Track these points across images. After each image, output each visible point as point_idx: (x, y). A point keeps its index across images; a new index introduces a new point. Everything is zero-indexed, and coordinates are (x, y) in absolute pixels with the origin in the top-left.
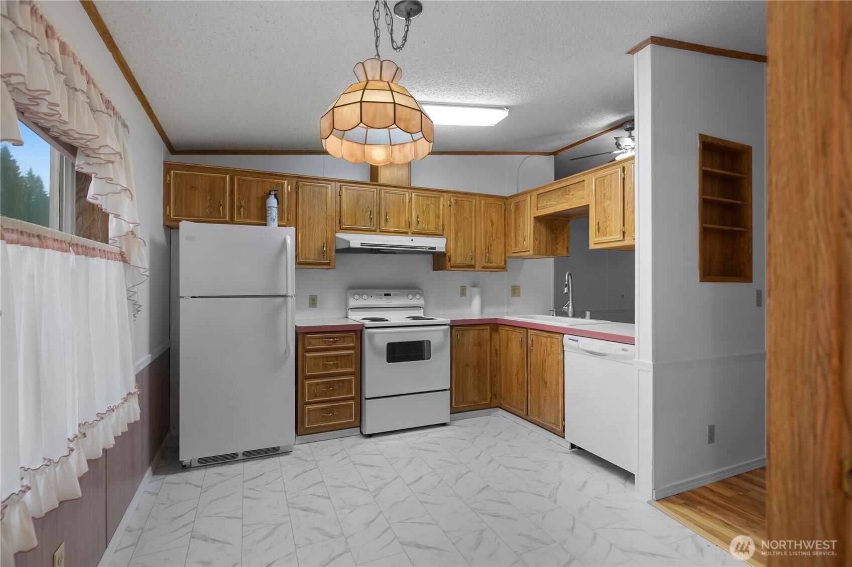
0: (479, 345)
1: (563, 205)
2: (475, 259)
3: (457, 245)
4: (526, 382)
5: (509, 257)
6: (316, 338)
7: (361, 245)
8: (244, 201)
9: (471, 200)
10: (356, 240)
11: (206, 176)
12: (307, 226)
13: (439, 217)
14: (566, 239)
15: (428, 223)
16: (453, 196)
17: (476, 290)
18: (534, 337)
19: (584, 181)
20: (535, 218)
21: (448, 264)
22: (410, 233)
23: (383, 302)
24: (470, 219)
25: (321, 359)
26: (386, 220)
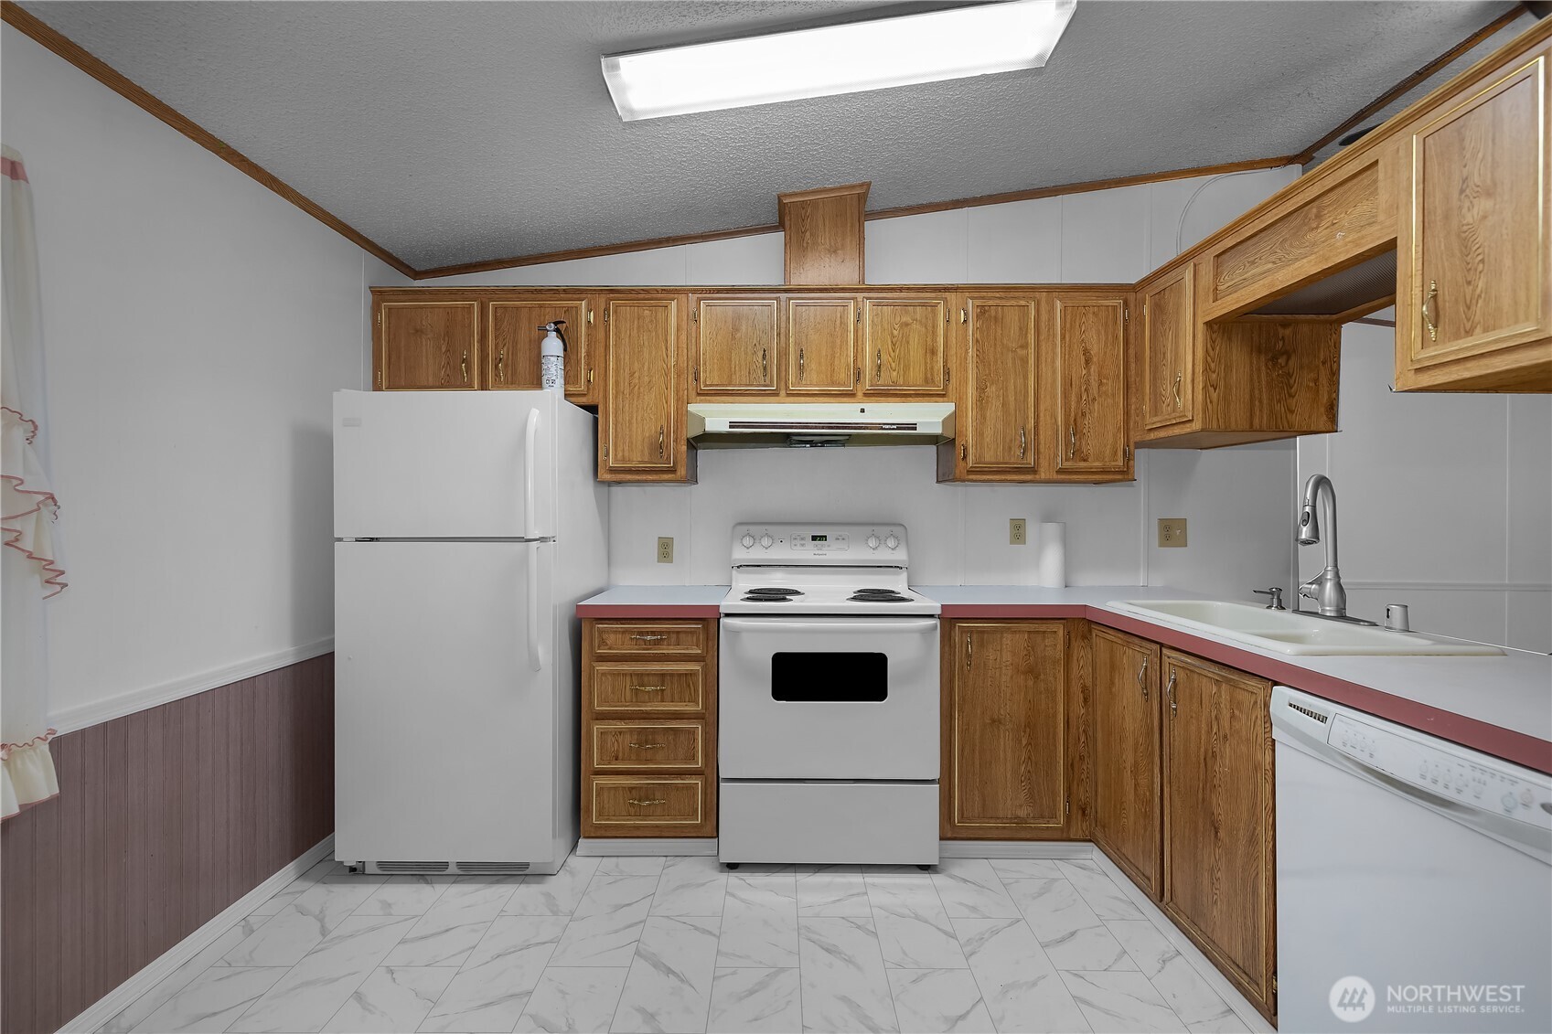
0: (1032, 672)
1: (1297, 264)
2: (1037, 452)
3: (985, 418)
4: (1157, 800)
5: (1140, 445)
6: (616, 632)
7: (730, 427)
8: (505, 349)
9: (1023, 303)
10: (717, 417)
11: (439, 307)
12: (627, 392)
13: (933, 352)
14: (1324, 380)
15: (907, 367)
16: (972, 298)
17: (1052, 529)
18: (1182, 675)
19: (1377, 162)
20: (1209, 324)
21: (962, 464)
22: (860, 394)
23: (809, 553)
24: (1021, 352)
25: (628, 679)
26: (801, 368)
